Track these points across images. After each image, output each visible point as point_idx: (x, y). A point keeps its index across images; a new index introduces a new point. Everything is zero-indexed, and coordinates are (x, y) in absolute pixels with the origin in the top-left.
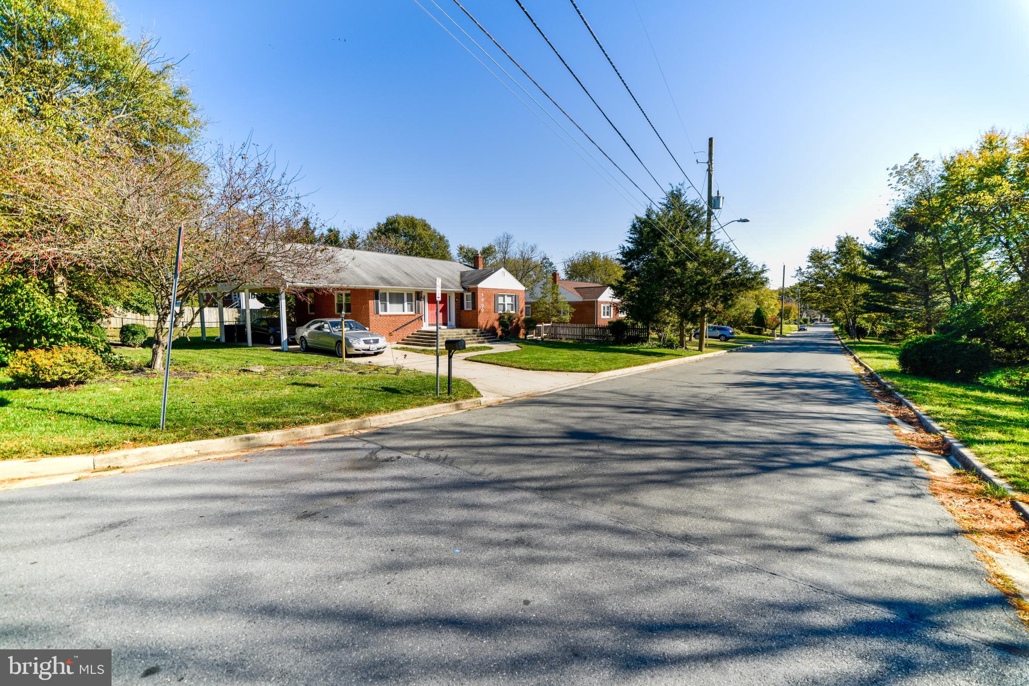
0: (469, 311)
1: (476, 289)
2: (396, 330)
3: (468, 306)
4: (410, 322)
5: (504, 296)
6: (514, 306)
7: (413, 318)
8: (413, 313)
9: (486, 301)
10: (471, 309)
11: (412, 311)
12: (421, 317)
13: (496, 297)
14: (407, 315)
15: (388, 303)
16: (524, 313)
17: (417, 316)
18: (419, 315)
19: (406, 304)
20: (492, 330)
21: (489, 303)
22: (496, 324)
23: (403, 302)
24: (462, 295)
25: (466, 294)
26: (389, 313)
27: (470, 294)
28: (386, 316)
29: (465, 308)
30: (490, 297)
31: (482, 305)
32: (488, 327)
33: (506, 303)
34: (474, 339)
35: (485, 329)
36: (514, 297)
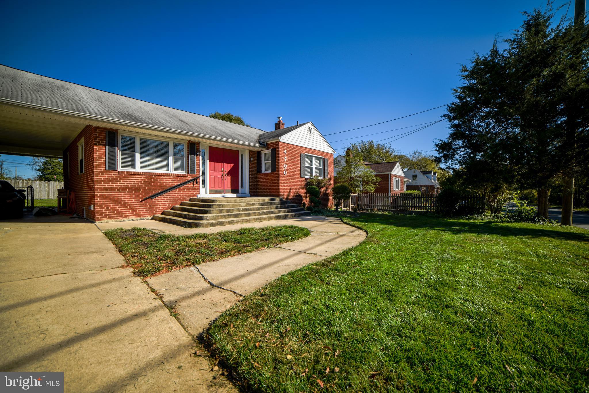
0: (267, 174)
1: (278, 143)
2: (151, 197)
3: (266, 168)
4: (178, 186)
5: (310, 157)
6: (323, 170)
7: (184, 180)
8: (183, 173)
9: (290, 160)
10: (270, 171)
11: (182, 169)
12: (196, 180)
13: (302, 158)
14: (172, 175)
15: (138, 156)
16: (332, 182)
17: (190, 178)
18: (193, 176)
19: (171, 158)
20: (298, 198)
21: (294, 164)
22: (302, 192)
23: (165, 155)
24: (259, 153)
25: (263, 153)
26: (138, 169)
27: (269, 151)
28: (131, 174)
29: (263, 171)
30: (295, 157)
31: (284, 166)
32: (291, 197)
33: (314, 167)
34: (272, 213)
35: (287, 199)
36: (322, 161)
